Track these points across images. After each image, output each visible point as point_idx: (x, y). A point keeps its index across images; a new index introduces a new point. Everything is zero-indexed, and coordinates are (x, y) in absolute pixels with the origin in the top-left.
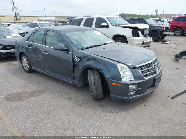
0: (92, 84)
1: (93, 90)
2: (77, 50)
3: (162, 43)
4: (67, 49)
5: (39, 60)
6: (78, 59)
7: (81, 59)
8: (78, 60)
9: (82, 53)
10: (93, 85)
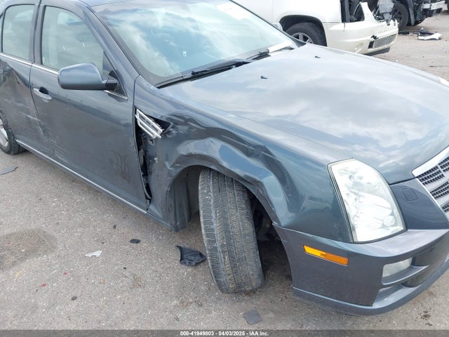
0: (218, 244)
1: (222, 266)
2: (152, 87)
3: (420, 38)
4: (113, 81)
5: (28, 119)
6: (157, 130)
7: (170, 128)
8: (154, 132)
9: (171, 102)
10: (219, 249)
